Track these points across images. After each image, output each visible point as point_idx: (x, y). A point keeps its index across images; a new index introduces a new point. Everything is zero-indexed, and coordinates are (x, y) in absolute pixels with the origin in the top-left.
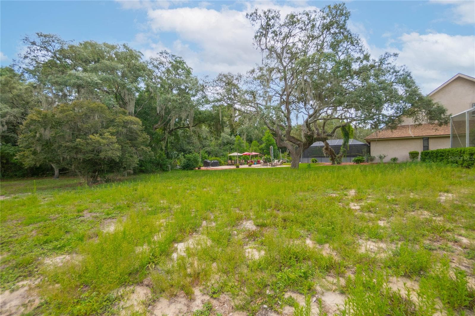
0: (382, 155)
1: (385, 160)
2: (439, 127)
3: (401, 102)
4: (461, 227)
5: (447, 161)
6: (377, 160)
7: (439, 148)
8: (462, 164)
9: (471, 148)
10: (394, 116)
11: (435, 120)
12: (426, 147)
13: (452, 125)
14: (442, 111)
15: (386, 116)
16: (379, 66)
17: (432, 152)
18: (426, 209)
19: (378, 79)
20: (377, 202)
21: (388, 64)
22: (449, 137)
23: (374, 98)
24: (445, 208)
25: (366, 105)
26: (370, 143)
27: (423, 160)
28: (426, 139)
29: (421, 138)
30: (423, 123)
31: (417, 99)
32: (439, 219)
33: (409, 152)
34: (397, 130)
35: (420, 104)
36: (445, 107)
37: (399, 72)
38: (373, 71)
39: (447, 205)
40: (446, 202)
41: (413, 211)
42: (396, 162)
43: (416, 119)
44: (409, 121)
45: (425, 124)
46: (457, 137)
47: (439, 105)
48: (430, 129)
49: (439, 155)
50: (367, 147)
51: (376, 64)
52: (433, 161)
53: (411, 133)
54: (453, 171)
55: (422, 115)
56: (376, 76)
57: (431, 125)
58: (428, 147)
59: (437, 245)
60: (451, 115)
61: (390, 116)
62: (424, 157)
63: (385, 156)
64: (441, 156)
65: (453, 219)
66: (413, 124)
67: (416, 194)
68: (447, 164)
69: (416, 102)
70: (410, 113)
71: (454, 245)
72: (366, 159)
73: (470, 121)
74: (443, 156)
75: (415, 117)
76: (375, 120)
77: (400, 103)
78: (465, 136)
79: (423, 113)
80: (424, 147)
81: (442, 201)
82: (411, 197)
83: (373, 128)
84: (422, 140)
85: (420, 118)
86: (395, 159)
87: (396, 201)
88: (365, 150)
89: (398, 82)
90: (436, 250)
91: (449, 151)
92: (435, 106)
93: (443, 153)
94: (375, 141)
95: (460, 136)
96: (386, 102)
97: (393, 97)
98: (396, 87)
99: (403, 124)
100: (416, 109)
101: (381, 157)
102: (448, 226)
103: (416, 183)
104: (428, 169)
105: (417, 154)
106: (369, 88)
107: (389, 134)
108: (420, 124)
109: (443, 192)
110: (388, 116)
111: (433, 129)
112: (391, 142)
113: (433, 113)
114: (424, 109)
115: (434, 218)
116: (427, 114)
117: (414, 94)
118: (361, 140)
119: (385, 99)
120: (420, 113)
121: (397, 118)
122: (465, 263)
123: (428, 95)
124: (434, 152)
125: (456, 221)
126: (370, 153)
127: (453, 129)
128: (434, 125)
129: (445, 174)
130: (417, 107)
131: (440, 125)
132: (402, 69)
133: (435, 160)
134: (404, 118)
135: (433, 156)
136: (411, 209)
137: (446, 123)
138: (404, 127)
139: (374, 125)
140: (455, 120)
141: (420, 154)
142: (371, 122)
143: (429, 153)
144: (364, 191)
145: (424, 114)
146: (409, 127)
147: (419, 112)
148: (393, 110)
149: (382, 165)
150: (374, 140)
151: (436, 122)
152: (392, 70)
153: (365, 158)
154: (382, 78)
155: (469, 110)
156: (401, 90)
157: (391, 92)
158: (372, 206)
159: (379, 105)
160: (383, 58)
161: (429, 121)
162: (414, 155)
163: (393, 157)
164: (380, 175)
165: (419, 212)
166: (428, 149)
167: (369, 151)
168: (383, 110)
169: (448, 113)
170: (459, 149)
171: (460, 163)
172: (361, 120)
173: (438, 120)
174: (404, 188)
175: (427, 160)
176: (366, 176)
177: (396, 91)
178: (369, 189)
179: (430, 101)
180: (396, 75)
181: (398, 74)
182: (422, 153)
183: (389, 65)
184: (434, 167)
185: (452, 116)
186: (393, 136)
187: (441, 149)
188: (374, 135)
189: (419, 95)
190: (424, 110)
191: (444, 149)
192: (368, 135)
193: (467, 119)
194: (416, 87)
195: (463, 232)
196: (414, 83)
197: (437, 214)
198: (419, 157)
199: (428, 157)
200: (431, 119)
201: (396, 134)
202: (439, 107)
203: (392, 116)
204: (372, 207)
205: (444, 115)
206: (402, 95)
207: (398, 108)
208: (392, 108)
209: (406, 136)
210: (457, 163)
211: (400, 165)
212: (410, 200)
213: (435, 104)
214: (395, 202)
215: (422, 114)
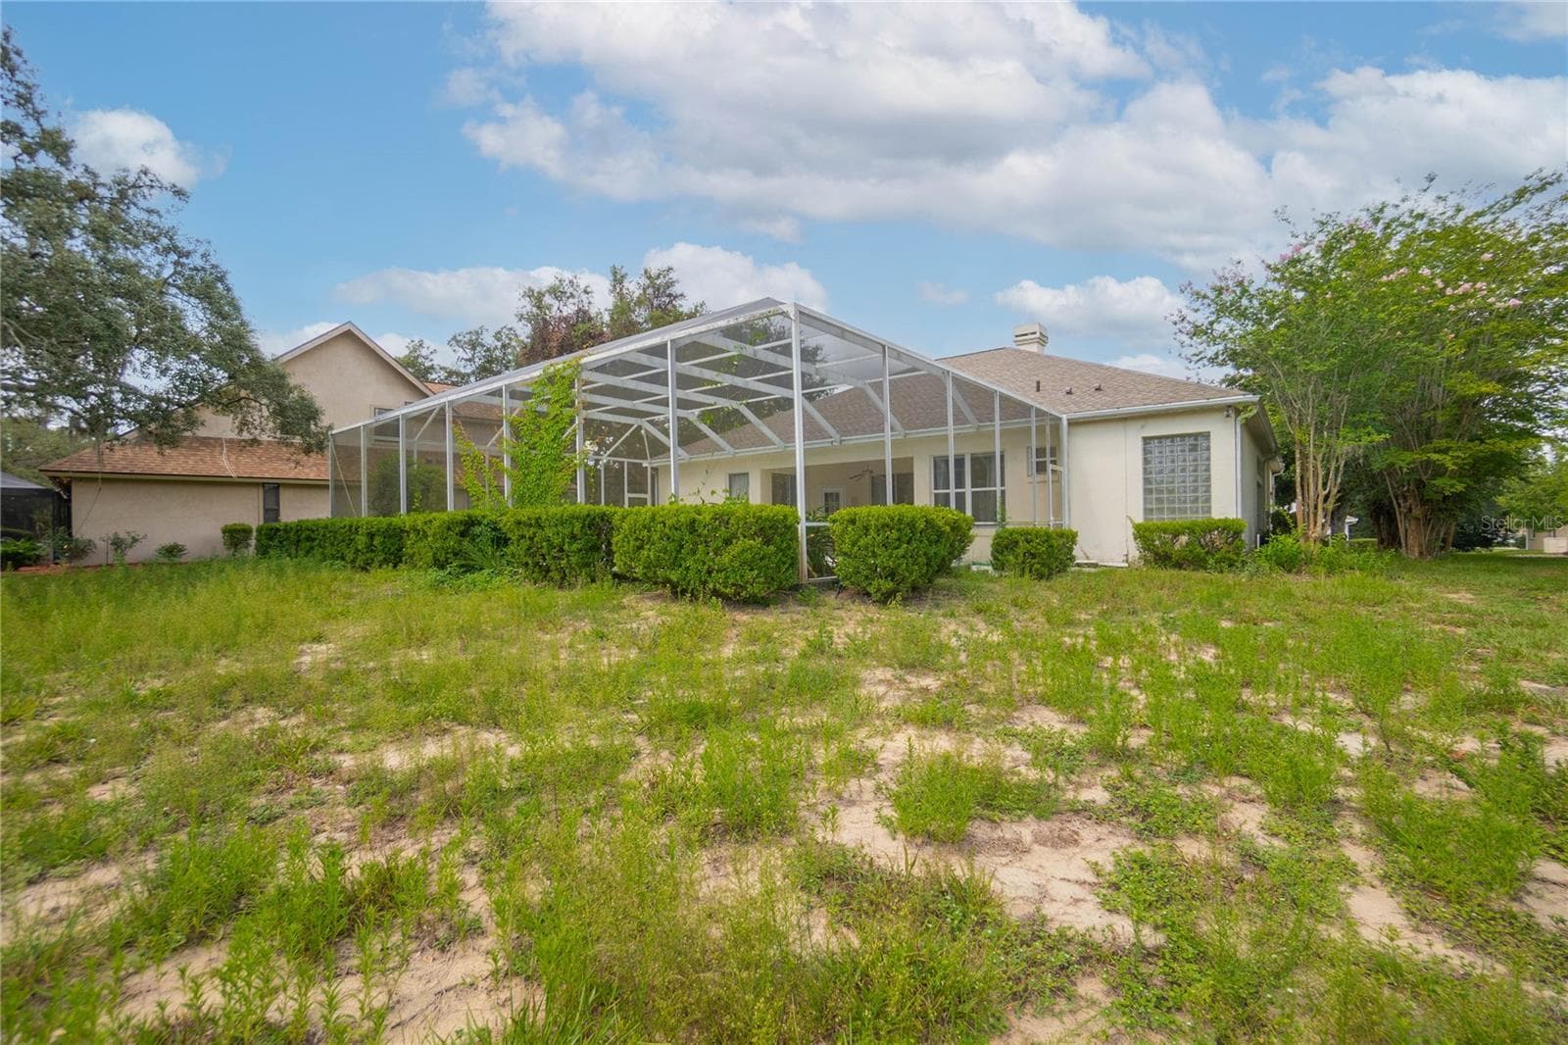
0: (122, 535)
1: (132, 555)
2: (303, 457)
3: (195, 357)
4: (343, 729)
5: (323, 553)
6: (102, 553)
7: (305, 518)
8: (353, 561)
9: (372, 519)
10: (169, 401)
11: (294, 434)
12: (272, 512)
13: (333, 455)
14: (310, 413)
15: (140, 396)
16: (113, 203)
17: (287, 529)
18: (263, 701)
19: (109, 249)
20: (91, 715)
21: (150, 211)
22: (327, 487)
23: (87, 316)
24: (310, 687)
25: (49, 336)
26: (68, 489)
27: (263, 551)
28: (272, 489)
29: (258, 484)
30: (264, 438)
31: (247, 360)
32: (294, 721)
33: (222, 525)
34: (180, 450)
35: (253, 378)
36: (318, 403)
37: (188, 255)
38: (86, 211)
39: (316, 678)
40: (313, 668)
41: (225, 717)
42: (176, 560)
43: (244, 424)
44: (219, 425)
45: (269, 442)
46: (342, 490)
47: (304, 394)
48: (282, 460)
49: (303, 536)
50: (58, 501)
51: (101, 191)
52: (289, 555)
53: (227, 465)
54: (335, 579)
55: (261, 413)
56: (101, 235)
57: (285, 449)
58: (277, 512)
59: (289, 797)
60: (330, 428)
61: (156, 399)
62: (265, 542)
63: (135, 540)
64: (309, 539)
65: (325, 714)
66: (234, 435)
67: (237, 660)
68: (322, 561)
69: (243, 372)
70: (225, 400)
71: (326, 784)
72: (50, 550)
73: (368, 450)
74: (314, 540)
75: (240, 416)
76: (93, 400)
77: (193, 362)
78: (360, 487)
79: (264, 408)
80: (266, 511)
81: (304, 667)
82: (221, 671)
83: (82, 431)
84: (261, 491)
85: (256, 423)
86: (172, 551)
87: (169, 694)
88: (46, 513)
89: (188, 289)
90: (284, 814)
91: (326, 527)
92: (295, 395)
93: (313, 531)
94: (95, 480)
95: (349, 488)
96: (140, 342)
97: (167, 337)
98: (179, 303)
99: (202, 432)
100: (243, 393)
101: (118, 544)
102: (316, 734)
103: (237, 625)
104: (273, 580)
105: (246, 532)
106: (64, 271)
107: (150, 460)
108: (255, 442)
109: (310, 643)
110: (148, 397)
111: (289, 460)
112: (157, 490)
113: (290, 413)
114: (266, 396)
115: (283, 723)
116: (275, 414)
117: (237, 343)
118: (28, 472)
119: (134, 331)
120: (254, 408)
121: (181, 410)
122: (348, 821)
123: (277, 359)
124: (291, 529)
125: (334, 715)
126: (69, 526)
127: (334, 467)
128: (292, 450)
129: (315, 590)
130: (243, 386)
131: (308, 451)
132: (201, 250)
133: (293, 551)
134: (206, 414)
135: (288, 539)
136: (219, 712)
137: (321, 447)
138: (205, 442)
139: (86, 420)
140: (341, 442)
141: (255, 534)
142: (74, 405)
143: (278, 530)
144: (31, 681)
145: (266, 413)
146: (221, 445)
147: (253, 403)
148: (165, 380)
149: (118, 574)
150: (89, 479)
151: (297, 440)
152: (165, 241)
153: (45, 547)
154: (123, 254)
155: (367, 422)
156: (195, 319)
157: (159, 313)
158: (64, 735)
159: (111, 346)
160: (131, 179)
161: (278, 435)
162: (236, 536)
163: (167, 541)
164: (105, 613)
165: (243, 716)
166: (277, 520)
167: (63, 518)
168: (129, 371)
169: (325, 421)
170: (347, 521)
171: (350, 556)
172: (21, 389)
173: (301, 435)
174: (197, 648)
175: (272, 552)
176: (43, 619)
177: (177, 317)
178: (57, 670)
179: (283, 377)
180: (176, 263)
181: (183, 260)
182: (259, 530)
183: (155, 219)
184: (290, 571)
185: (334, 432)
186: (168, 471)
187: (308, 521)
188: (86, 456)
189: (250, 350)
190: (265, 401)
191: (314, 521)
192: (59, 456)
193: (363, 443)
194: (243, 324)
195: (347, 740)
196: (237, 308)
197: (291, 710)
198: (253, 542)
199: (276, 542)
200: (285, 428)
201: (177, 463)
202: (303, 399)
203: (163, 400)
204: (67, 741)
205: (316, 425)
206: (197, 334)
207: (182, 376)
208: (164, 372)
209: (212, 473)
210: (343, 558)
211: (190, 570)
212: (216, 682)
213: (295, 387)
214: (164, 702)
215: (260, 411)
